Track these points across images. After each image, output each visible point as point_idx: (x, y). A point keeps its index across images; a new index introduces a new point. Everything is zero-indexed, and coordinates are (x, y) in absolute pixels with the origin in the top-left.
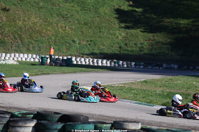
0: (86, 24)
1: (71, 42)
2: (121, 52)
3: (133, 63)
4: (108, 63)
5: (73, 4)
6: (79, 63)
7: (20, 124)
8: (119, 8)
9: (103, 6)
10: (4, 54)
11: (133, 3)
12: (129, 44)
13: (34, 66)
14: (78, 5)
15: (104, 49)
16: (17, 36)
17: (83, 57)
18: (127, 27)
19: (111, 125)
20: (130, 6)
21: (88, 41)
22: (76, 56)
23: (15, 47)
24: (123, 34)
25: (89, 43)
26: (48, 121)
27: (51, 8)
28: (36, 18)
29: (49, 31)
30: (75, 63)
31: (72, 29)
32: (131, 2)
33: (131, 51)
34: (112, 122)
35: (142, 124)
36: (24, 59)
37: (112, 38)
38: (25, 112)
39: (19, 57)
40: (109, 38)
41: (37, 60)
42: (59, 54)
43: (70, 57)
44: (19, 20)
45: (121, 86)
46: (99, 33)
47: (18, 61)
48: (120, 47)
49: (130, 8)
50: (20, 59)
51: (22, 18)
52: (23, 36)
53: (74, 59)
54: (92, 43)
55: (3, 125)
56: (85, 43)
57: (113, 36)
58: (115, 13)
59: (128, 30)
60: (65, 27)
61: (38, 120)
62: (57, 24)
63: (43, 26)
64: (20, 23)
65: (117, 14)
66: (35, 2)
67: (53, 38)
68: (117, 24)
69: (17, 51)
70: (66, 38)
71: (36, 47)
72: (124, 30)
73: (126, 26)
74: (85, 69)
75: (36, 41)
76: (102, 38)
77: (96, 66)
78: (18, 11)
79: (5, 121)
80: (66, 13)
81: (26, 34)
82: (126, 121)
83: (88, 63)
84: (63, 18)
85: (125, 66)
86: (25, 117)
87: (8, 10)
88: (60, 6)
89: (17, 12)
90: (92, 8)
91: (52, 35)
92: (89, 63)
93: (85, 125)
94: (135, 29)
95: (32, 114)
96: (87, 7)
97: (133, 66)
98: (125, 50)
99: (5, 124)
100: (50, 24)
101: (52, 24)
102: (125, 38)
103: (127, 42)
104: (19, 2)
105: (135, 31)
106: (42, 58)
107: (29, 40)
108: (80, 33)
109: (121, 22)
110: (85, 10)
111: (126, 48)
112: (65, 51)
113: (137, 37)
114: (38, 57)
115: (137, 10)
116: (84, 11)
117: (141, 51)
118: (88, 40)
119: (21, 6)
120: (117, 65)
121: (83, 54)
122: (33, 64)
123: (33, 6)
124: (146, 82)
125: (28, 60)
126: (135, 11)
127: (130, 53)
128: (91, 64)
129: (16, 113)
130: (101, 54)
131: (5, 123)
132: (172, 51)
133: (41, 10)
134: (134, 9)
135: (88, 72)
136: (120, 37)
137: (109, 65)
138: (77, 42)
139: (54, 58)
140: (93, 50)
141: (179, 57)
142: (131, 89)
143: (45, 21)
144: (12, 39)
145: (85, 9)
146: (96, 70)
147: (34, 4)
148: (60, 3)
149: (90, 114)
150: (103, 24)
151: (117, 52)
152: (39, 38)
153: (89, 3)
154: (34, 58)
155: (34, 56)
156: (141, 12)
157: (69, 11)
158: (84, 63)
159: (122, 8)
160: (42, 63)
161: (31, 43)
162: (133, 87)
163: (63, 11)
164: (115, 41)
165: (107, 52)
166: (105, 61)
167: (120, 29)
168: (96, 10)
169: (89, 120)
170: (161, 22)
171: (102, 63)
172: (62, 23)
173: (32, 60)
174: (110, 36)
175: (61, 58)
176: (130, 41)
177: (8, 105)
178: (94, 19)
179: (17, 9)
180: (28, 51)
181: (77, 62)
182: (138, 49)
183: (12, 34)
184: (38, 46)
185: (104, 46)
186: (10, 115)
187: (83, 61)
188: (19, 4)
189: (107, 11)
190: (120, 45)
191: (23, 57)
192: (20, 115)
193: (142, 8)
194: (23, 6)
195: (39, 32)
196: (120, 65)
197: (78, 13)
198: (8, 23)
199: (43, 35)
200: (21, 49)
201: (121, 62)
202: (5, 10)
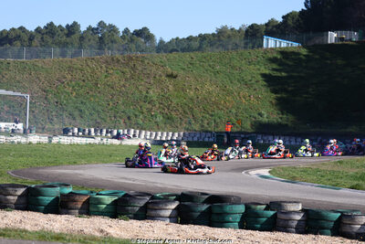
1: (257, 116)
5: (258, 67)
10: (171, 134)
16: (187, 110)
21: (279, 114)
23: (185, 123)
25: (281, 116)
27: (230, 73)
28: (211, 85)
29: (229, 101)
31: (258, 99)
36: (196, 139)
39: (189, 135)
44: (190, 89)
50: (190, 139)
51: (193, 87)
52: (195, 109)
53: (260, 137)
54: (285, 116)
56: (275, 116)
60: (249, 96)
62: (239, 93)
63: (220, 96)
64: (192, 93)
66: (210, 66)
67: (234, 111)
69: (188, 129)
70: (250, 111)
71: (212, 123)
75: (212, 116)
78: (189, 77)
80: (249, 78)
81: (199, 107)
84: (246, 85)
87: (175, 77)
88: (242, 70)
89: (187, 78)
91: (233, 107)
100: (230, 93)
101: (233, 93)
104: (189, 66)
107: (203, 114)
108: (268, 103)
119: (192, 71)
123: (207, 71)
133: (218, 75)
138: (265, 116)
143: (224, 90)
144: (181, 113)
148: (242, 65)
152: (216, 112)
154: (209, 138)
157: (254, 75)
161: (206, 118)
163: (246, 76)
172: (245, 92)
179: (188, 75)
180: (202, 128)
183: (181, 107)
184: (215, 122)
188: (190, 68)
191: (195, 136)
194: (194, 71)
195: (216, 104)
198: (176, 93)
199: (221, 107)
202: (171, 76)
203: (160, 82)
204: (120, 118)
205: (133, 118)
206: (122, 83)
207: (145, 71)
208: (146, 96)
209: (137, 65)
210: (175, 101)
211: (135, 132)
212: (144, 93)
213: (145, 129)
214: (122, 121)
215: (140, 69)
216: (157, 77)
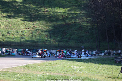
2: (4, 39)
24: (5, 23)
33: (13, 39)
45: (5, 71)
48: (3, 35)
72: (5, 19)
73: (8, 15)
98: (8, 38)
102: (8, 27)
103: (9, 30)
105: (16, 20)
111: (8, 35)
113: (18, 25)
117: (22, 38)
124: (27, 66)
127: (12, 40)
132: (50, 37)
141: (57, 43)
142: (14, 74)
156: (21, 3)
162: (16, 71)
167: (3, 19)
170: (40, 11)
176: (11, 29)
182: (19, 36)
190: (3, 33)
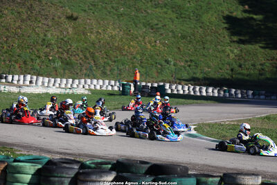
0: (183, 37)
1: (163, 63)
3: (251, 92)
4: (216, 91)
5: (165, 10)
6: (175, 92)
7: (94, 178)
8: (230, 14)
9: (207, 12)
10: (70, 80)
11: (249, 7)
12: (245, 65)
13: (112, 97)
14: (173, 11)
15: (209, 73)
16: (88, 55)
17: (180, 84)
18: (241, 42)
19: (219, 179)
20: (245, 11)
21: (187, 61)
22: (170, 83)
23: (86, 69)
25: (189, 63)
26: (132, 172)
27: (135, 15)
28: (114, 29)
29: (133, 47)
30: (169, 91)
31: (164, 44)
32: (247, 7)
34: (222, 175)
35: (262, 178)
36: (98, 87)
37: (221, 57)
38: (99, 161)
39: (91, 83)
40: (217, 57)
41: (116, 88)
42: (147, 80)
43: (162, 84)
44: (91, 32)
46: (202, 50)
47: (90, 90)
49: (246, 15)
50: (92, 87)
51: (95, 30)
52: (97, 54)
53: (167, 86)
54: (193, 64)
55: (70, 179)
56: (183, 64)
57: (222, 55)
58: (224, 21)
59: (242, 46)
60: (155, 42)
61: (117, 172)
62: (144, 38)
63: (124, 40)
64: (93, 36)
65: (227, 23)
66: (113, 7)
67: (138, 57)
68: (227, 37)
69: (89, 76)
70: (157, 57)
71: (114, 70)
74: (183, 100)
75: (115, 62)
76: (206, 56)
77: (198, 96)
78: (90, 20)
79: (72, 174)
80: (156, 22)
81: (101, 52)
82: (241, 174)
83: (187, 92)
84: (152, 29)
85: (240, 96)
86: (100, 168)
87: (76, 19)
88: (148, 13)
89: (88, 21)
90: (192, 14)
91: (137, 53)
92: (189, 92)
93: (183, 179)
94: (252, 44)
95: (109, 163)
96: (185, 14)
97: (250, 97)
99: (72, 178)
100: (134, 38)
101: (137, 38)
104: (91, 7)
106: (123, 85)
107: (106, 60)
108: (176, 50)
109: (233, 34)
110: (182, 18)
112: (155, 75)
114: (118, 84)
115: (255, 17)
116: (181, 20)
118: (187, 59)
119: (93, 13)
120: (227, 94)
121: (180, 80)
122: (111, 94)
123: (109, 13)
125: (104, 88)
126: (252, 18)
128: (192, 93)
129: (88, 163)
130: (205, 79)
131: (73, 176)
133: (122, 18)
134: (251, 16)
135: (187, 104)
136: (232, 56)
137: (216, 95)
138: (172, 63)
139: (140, 86)
140: (194, 73)
143: (127, 34)
144: (81, 59)
145: (183, 16)
146: (199, 101)
147: (112, 10)
148: (148, 8)
149: (190, 164)
150: (208, 38)
151: (228, 77)
152: (119, 58)
153: (188, 8)
154: (112, 86)
155: (113, 83)
157: (161, 19)
158: (181, 92)
159: (234, 14)
160: (124, 92)
161: (108, 64)
163: (152, 19)
164: (224, 61)
165: (214, 77)
166: (210, 90)
168: (198, 18)
169: (190, 172)
171: (207, 92)
172: (151, 37)
173: (110, 88)
174: (218, 55)
175: (150, 85)
177: (76, 152)
178: (196, 30)
179: (89, 17)
180: (104, 76)
181: (172, 90)
183: (81, 51)
184: (118, 68)
185: (209, 67)
186: (80, 164)
187: (181, 89)
188: (91, 9)
189: (213, 19)
191: (98, 84)
192: (93, 165)
193: (262, 14)
194: (96, 13)
195: (119, 49)
196: (232, 94)
197: (173, 22)
198: (76, 36)
199: (124, 53)
200: (94, 73)
201: (233, 90)
202: (71, 18)
203: (58, 24)
204: (16, 62)
205: (30, 64)
206: (17, 24)
207: (43, 12)
208: (44, 40)
209: (34, 6)
210: (74, 45)
211: (31, 78)
212: (42, 36)
213: (42, 75)
214: (17, 66)
215: (37, 9)
216: (56, 19)
